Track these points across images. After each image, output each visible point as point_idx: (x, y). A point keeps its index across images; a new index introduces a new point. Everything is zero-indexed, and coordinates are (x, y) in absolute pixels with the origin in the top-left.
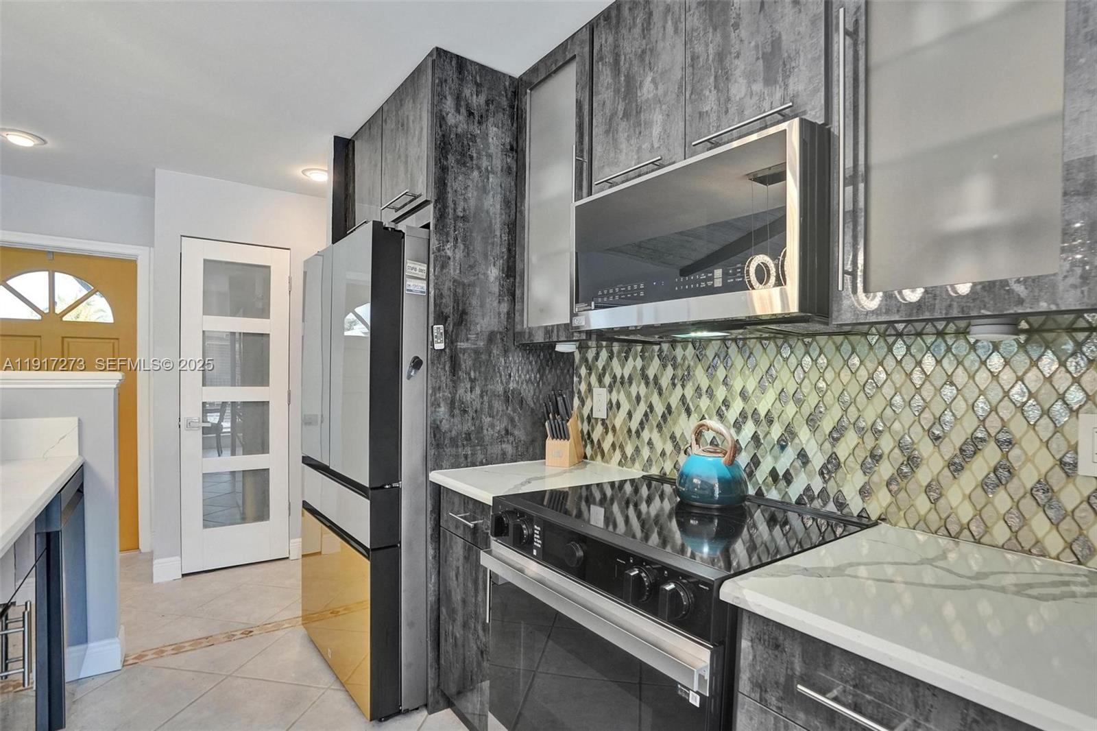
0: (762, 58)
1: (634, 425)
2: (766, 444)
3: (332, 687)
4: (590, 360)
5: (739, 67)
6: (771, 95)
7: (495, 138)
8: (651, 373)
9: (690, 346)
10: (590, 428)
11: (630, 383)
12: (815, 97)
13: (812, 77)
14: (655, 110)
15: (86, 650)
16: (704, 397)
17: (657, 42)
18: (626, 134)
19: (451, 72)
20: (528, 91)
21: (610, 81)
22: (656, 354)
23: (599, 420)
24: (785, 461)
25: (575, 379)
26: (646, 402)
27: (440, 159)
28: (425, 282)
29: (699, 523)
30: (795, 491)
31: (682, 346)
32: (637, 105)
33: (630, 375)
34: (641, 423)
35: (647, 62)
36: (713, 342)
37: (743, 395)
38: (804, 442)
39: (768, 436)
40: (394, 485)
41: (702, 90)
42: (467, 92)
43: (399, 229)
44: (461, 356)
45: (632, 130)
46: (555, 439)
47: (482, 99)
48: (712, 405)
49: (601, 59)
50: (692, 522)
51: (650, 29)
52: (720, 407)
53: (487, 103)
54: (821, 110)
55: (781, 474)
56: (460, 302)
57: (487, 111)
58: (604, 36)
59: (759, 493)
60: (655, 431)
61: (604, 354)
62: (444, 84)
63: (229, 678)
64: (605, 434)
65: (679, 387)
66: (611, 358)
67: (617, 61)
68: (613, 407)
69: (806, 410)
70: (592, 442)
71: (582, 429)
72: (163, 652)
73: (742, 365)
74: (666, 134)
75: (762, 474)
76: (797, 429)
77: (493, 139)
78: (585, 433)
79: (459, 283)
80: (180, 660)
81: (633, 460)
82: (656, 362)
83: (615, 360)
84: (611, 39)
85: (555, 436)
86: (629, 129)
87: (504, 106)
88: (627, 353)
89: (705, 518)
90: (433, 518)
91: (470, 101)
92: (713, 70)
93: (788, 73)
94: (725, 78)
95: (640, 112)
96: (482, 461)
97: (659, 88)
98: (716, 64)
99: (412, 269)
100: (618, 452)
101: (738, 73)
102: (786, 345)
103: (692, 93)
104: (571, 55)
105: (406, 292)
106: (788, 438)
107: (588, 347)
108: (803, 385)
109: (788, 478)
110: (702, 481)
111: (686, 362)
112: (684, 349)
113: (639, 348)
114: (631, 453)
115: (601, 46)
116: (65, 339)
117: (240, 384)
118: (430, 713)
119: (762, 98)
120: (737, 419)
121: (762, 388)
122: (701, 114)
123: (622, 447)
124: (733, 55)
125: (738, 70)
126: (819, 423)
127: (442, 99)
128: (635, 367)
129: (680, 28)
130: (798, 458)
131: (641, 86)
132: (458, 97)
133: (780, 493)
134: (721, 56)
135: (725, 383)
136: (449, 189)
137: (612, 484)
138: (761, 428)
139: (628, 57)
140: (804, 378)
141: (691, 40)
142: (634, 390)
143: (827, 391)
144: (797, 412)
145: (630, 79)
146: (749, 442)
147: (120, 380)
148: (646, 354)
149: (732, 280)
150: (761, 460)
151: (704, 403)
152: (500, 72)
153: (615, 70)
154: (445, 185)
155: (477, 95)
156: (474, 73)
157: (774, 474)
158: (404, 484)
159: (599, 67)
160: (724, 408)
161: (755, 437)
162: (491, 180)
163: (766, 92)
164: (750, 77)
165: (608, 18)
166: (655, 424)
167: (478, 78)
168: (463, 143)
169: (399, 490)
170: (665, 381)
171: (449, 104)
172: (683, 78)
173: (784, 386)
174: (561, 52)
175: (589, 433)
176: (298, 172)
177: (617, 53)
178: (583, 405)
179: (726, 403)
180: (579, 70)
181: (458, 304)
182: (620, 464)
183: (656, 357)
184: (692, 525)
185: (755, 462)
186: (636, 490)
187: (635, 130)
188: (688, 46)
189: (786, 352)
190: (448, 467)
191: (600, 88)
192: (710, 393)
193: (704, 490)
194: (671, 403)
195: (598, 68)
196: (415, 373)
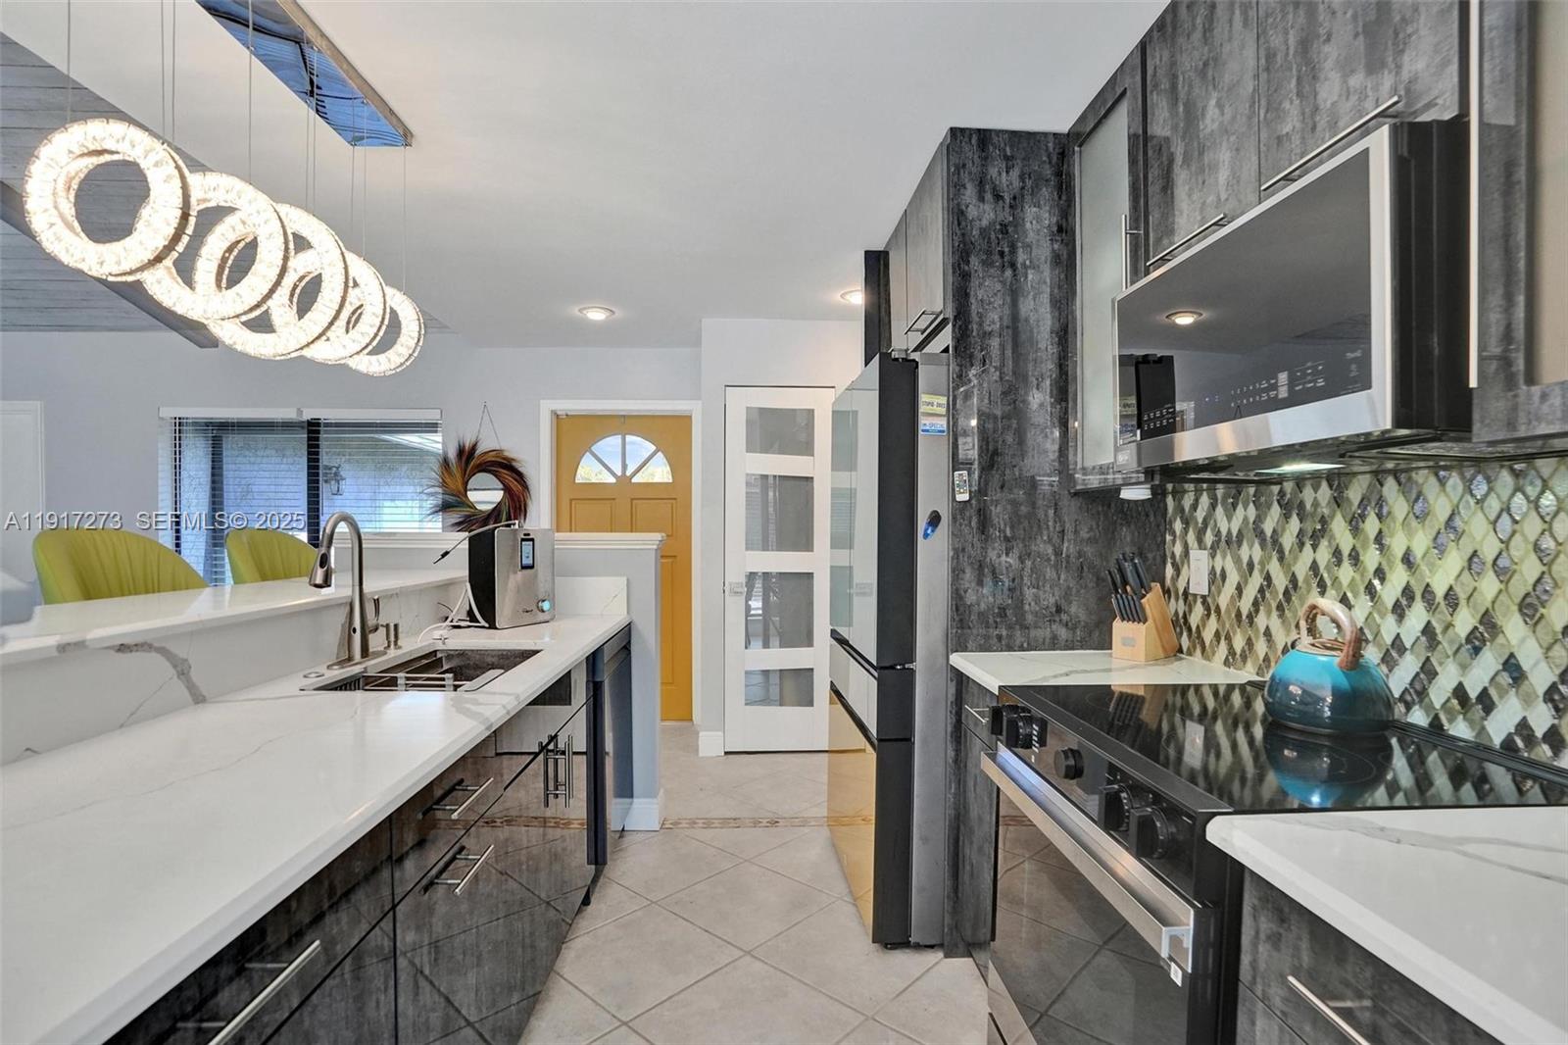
0: (1364, 32)
1: (1245, 605)
2: (1446, 645)
3: (846, 899)
4: (1187, 509)
5: (1330, 54)
6: (1376, 89)
7: (1034, 222)
8: (1268, 527)
9: (1324, 485)
10: (1187, 610)
11: (1240, 543)
12: (1444, 76)
13: (1438, 44)
14: (1221, 145)
15: (631, 804)
16: (1346, 563)
17: (1221, 45)
18: (1187, 187)
19: (971, 152)
20: (1077, 149)
21: (1167, 114)
22: (1275, 498)
23: (1198, 597)
24: (1480, 674)
25: (1168, 538)
26: (1261, 571)
27: (959, 264)
28: (946, 419)
29: (1299, 756)
30: (1499, 728)
31: (1312, 485)
32: (1199, 143)
33: (1239, 530)
34: (1256, 604)
35: (1210, 78)
36: (1360, 477)
37: (1407, 560)
38: (1514, 642)
39: (1450, 630)
40: (907, 666)
41: (1280, 104)
42: (993, 172)
43: (912, 358)
44: (993, 508)
45: (1193, 180)
46: (1125, 622)
47: (1015, 173)
48: (1358, 577)
49: (1156, 86)
50: (1286, 752)
51: (1213, 29)
52: (1370, 580)
53: (1022, 178)
54: (1452, 94)
55: (1473, 694)
56: (990, 440)
57: (1023, 188)
58: (1157, 55)
59: (1436, 725)
60: (1275, 614)
61: (1205, 500)
62: (962, 171)
63: (746, 863)
64: (1205, 618)
65: (1308, 547)
66: (1213, 506)
67: (1174, 87)
68: (1217, 578)
69: (1522, 584)
70: (1189, 629)
71: (1176, 610)
72: (695, 823)
73: (1405, 513)
74: (1235, 177)
75: (1440, 692)
76: (1499, 620)
77: (1031, 223)
78: (1181, 615)
79: (988, 416)
80: (708, 834)
81: (1244, 658)
82: (1276, 510)
83: (1220, 510)
84: (1166, 54)
85: (1125, 616)
86: (1190, 179)
87: (1047, 175)
88: (1236, 497)
89: (1307, 749)
90: (954, 712)
91: (997, 183)
92: (1295, 66)
93: (1401, 47)
94: (1311, 76)
95: (1204, 151)
96: (1022, 645)
97: (1226, 111)
98: (1299, 59)
99: (929, 404)
100: (1223, 643)
101: (1329, 64)
102: (1480, 478)
103: (1267, 112)
104: (1122, 89)
105: (920, 433)
106: (1486, 635)
107: (1185, 492)
108: (1513, 543)
109: (1486, 702)
110: (1304, 691)
111: (1319, 510)
112: (1316, 489)
113: (1252, 490)
114: (1241, 647)
115: (1155, 68)
116: (635, 502)
117: (774, 548)
118: (946, 956)
119: (1363, 96)
120: (1398, 600)
121: (1439, 547)
122: (1279, 139)
123: (1228, 638)
124: (1322, 40)
125: (1329, 61)
126: (1542, 610)
127: (959, 190)
128: (1246, 519)
129: (1250, 18)
130: (1504, 669)
131: (1203, 115)
132: (981, 182)
133: (1472, 727)
134: (1305, 45)
135: (1379, 539)
136: (973, 300)
137: (1215, 688)
138: (1437, 615)
139: (1187, 76)
140: (1514, 533)
141: (1265, 32)
142: (1244, 552)
143: (1557, 556)
144: (1500, 591)
145: (1189, 107)
146: (1418, 638)
147: (660, 541)
148: (1263, 499)
149: (1301, 387)
150: (1438, 669)
151: (1346, 572)
152: (1039, 133)
153: (1172, 99)
154: (967, 295)
155: (1007, 172)
156: (1002, 145)
157: (1460, 692)
158: (919, 665)
159: (1154, 98)
160: (1376, 582)
161: (1428, 630)
162: (1030, 277)
163: (1369, 86)
164: (1346, 69)
165: (1165, 28)
166: (1274, 605)
167: (1008, 149)
168: (989, 238)
169: (912, 672)
170: (1288, 540)
171: (970, 193)
172: (1256, 90)
173: (1478, 547)
174: (1109, 89)
175: (1185, 617)
176: (837, 297)
177: (1173, 75)
178: (1178, 576)
179: (1380, 573)
180: (1131, 108)
181: (988, 444)
182: (1226, 663)
183: (1276, 503)
184: (1287, 757)
185: (1428, 671)
186: (1248, 704)
187: (1197, 179)
188: (1262, 41)
189: (1480, 487)
190: (974, 649)
191: (1155, 128)
192: (1355, 558)
193: (1306, 704)
194: (1296, 573)
195: (1152, 100)
196: (933, 531)
